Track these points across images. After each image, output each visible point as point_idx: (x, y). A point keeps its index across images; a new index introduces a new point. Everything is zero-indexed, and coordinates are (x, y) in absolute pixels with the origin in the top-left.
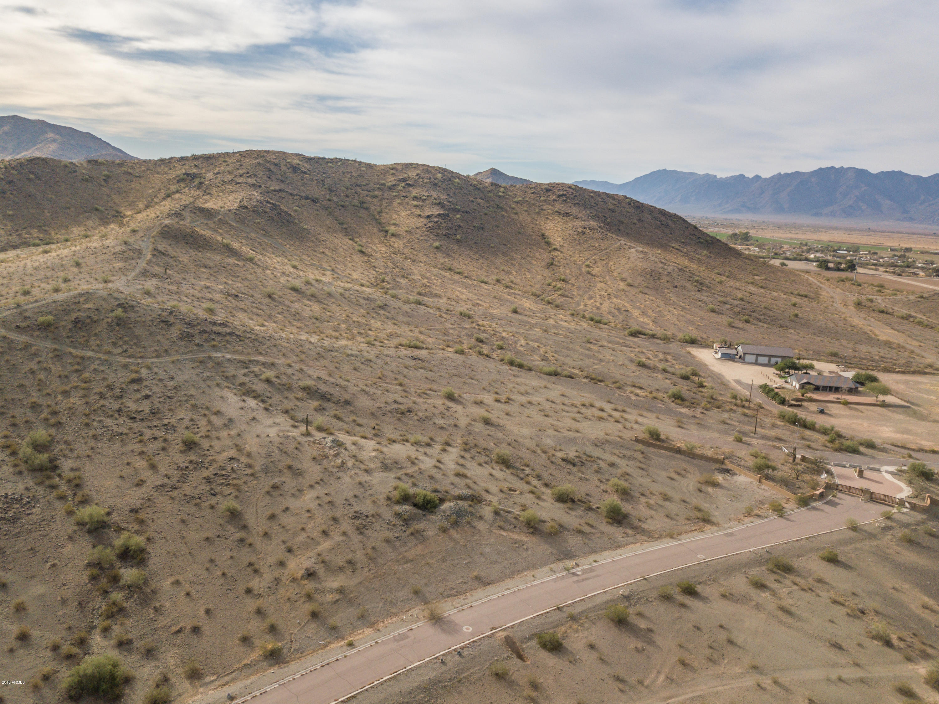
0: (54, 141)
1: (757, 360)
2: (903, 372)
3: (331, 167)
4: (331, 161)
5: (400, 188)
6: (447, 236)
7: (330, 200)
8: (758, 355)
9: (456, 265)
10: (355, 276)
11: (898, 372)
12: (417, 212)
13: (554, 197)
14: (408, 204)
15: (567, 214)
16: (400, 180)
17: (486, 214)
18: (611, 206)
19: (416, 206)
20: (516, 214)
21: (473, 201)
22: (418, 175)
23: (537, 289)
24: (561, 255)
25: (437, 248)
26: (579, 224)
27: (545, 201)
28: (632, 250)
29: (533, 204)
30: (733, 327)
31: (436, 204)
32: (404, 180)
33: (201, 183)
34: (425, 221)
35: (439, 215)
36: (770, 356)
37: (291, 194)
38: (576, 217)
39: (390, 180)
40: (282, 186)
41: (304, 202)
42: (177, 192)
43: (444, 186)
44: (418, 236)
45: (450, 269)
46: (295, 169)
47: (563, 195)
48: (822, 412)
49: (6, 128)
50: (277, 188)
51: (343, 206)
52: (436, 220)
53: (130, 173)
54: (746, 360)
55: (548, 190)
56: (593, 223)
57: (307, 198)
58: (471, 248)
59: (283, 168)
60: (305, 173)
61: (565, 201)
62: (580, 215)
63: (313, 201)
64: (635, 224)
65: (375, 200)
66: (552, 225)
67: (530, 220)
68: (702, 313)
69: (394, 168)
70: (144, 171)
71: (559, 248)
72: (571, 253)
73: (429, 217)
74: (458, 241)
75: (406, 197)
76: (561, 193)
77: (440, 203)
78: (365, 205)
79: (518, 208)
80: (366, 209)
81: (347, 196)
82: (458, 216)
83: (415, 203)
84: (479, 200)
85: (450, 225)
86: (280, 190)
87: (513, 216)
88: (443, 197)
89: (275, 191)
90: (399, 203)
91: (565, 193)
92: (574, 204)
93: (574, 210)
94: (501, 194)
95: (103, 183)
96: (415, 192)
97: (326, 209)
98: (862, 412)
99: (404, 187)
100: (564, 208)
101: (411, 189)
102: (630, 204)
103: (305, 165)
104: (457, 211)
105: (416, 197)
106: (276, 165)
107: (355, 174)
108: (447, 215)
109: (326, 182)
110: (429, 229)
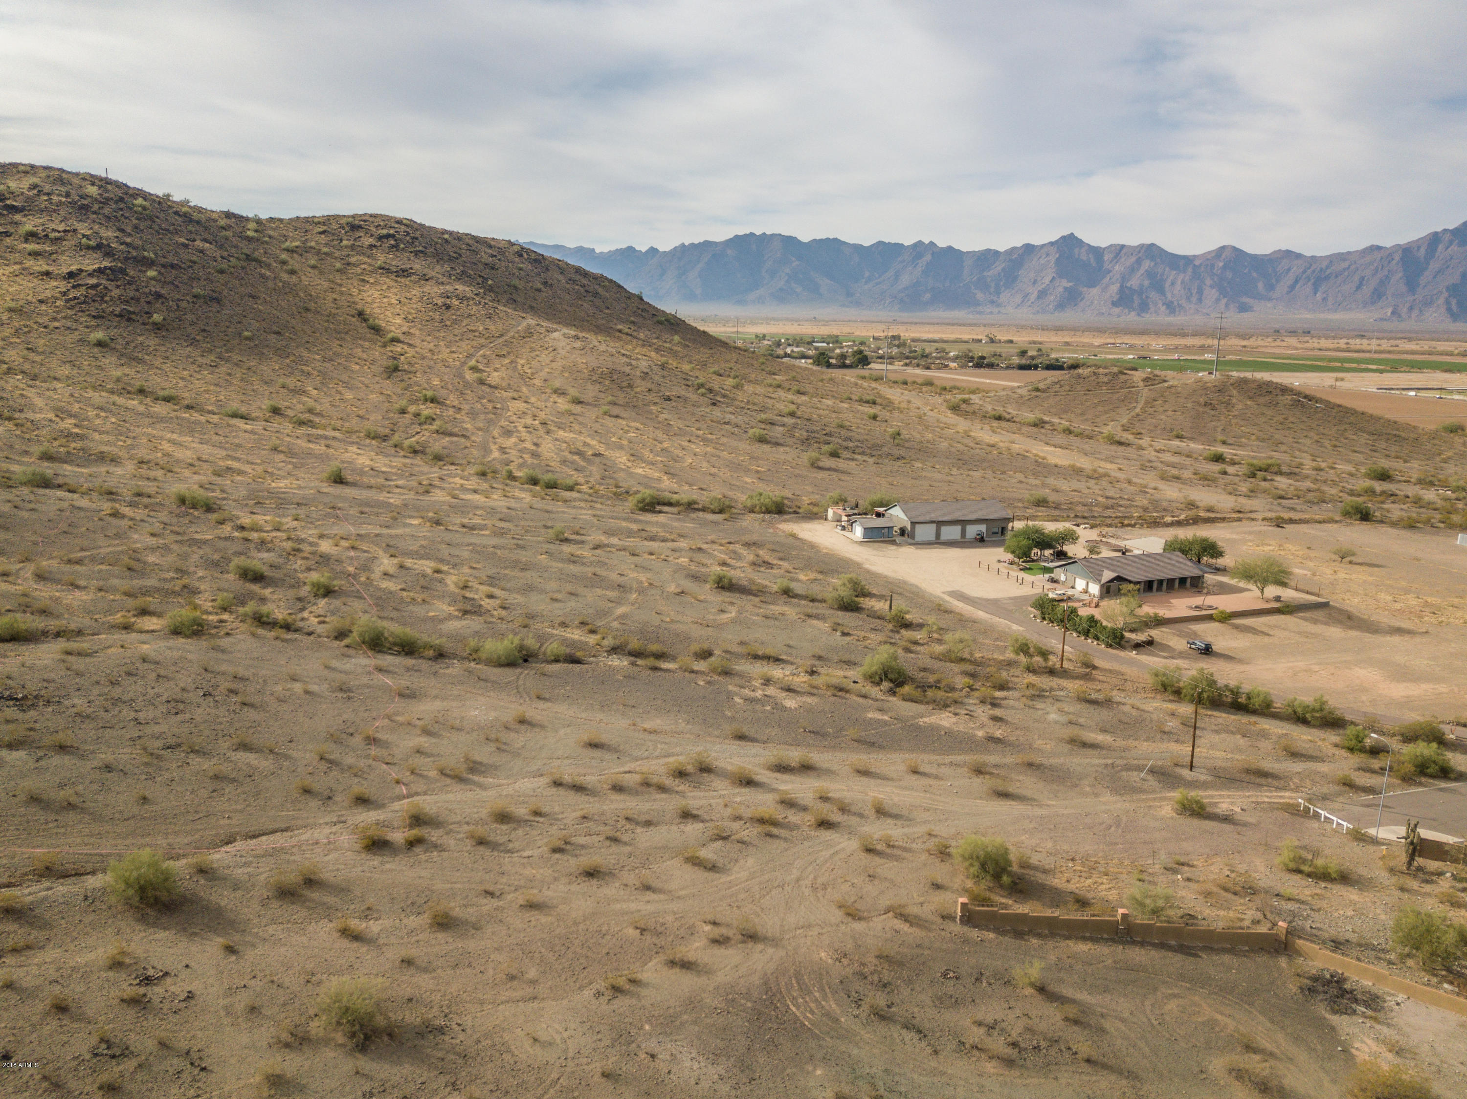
1: (938, 535)
6: (126, 317)
8: (940, 524)
9: (156, 381)
12: (41, 265)
13: (369, 241)
14: (12, 249)
15: (404, 273)
17: (221, 272)
18: (486, 259)
19: (35, 254)
20: (292, 272)
21: (186, 246)
22: (34, 186)
23: (376, 421)
24: (411, 352)
25: (100, 344)
26: (433, 290)
27: (352, 247)
28: (556, 335)
29: (325, 254)
30: (820, 468)
31: (88, 248)
34: (63, 286)
35: (100, 271)
36: (964, 523)
38: (425, 278)
43: (107, 211)
44: (44, 320)
45: (141, 391)
47: (388, 236)
48: (1207, 651)
52: (93, 281)
54: (918, 537)
55: (354, 227)
56: (462, 288)
58: (193, 342)
61: (396, 246)
62: (431, 273)
64: (539, 290)
66: (376, 294)
67: (326, 285)
71: (402, 337)
72: (431, 346)
73: (71, 275)
74: (158, 327)
75: (7, 234)
76: (385, 232)
77: (99, 247)
79: (295, 262)
82: (151, 273)
83: (31, 247)
84: (199, 244)
85: (132, 293)
87: (285, 276)
88: (108, 234)
91: (392, 232)
92: (416, 253)
93: (418, 265)
94: (250, 233)
98: (1268, 634)
100: (396, 261)
101: (18, 217)
102: (521, 255)
104: (147, 263)
105: (32, 235)
108: (122, 272)
110: (74, 302)
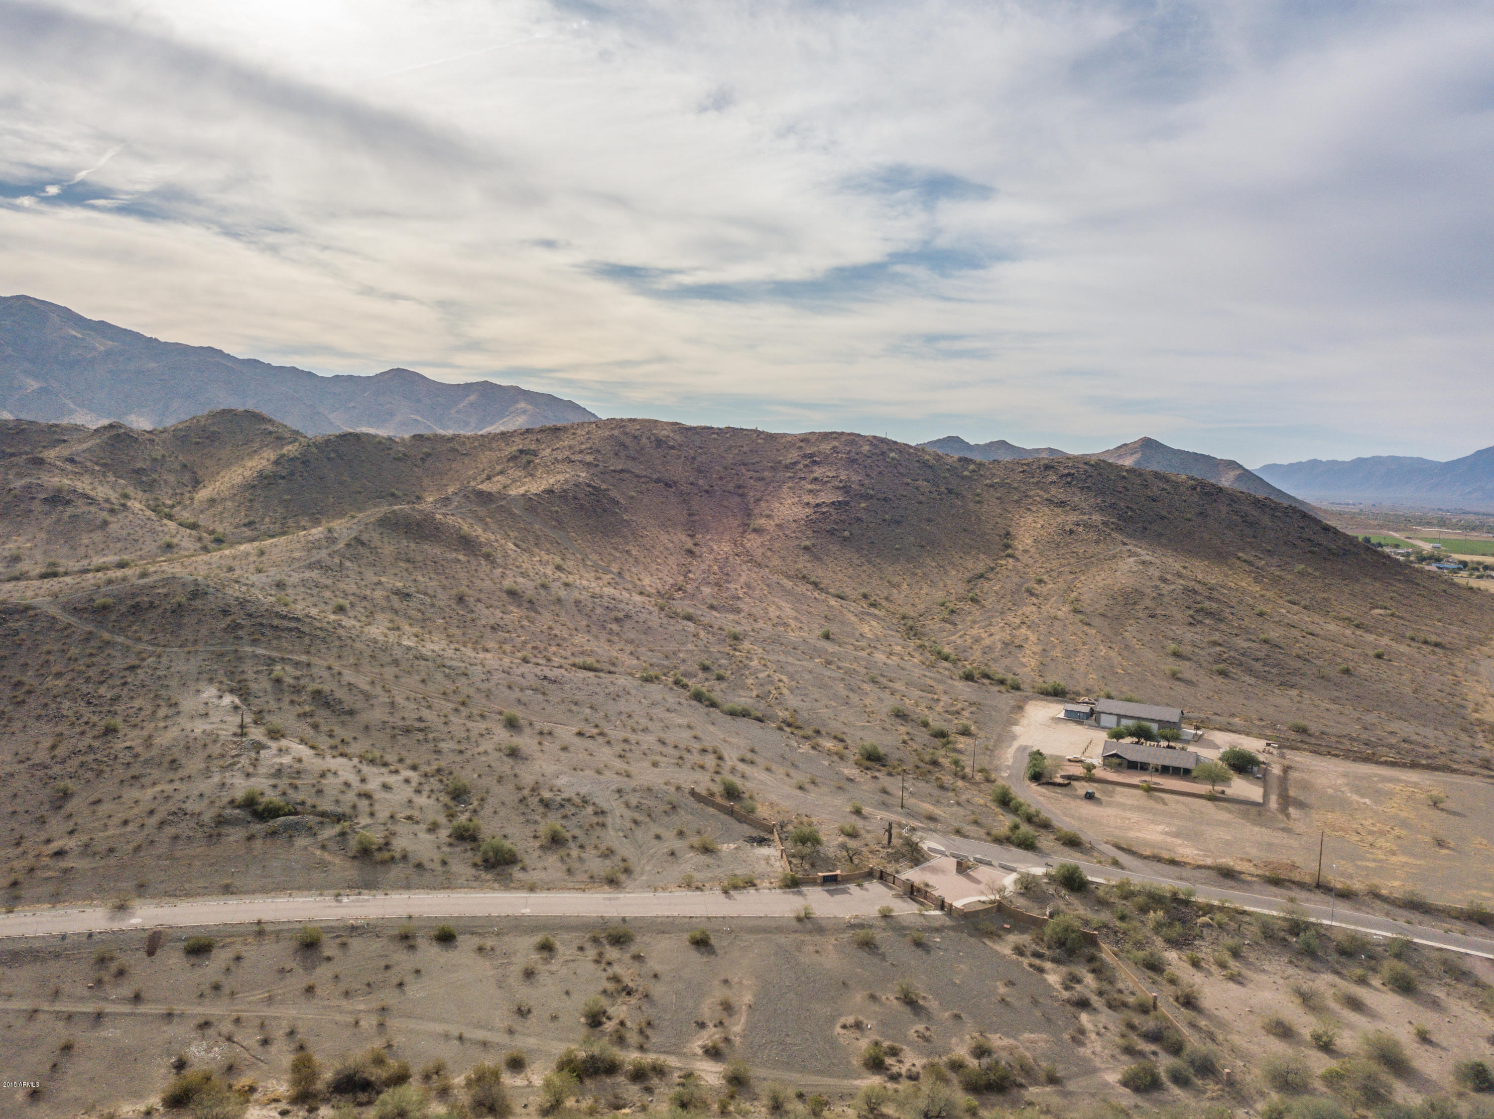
1: (1115, 725)
3: (715, 439)
4: (720, 431)
5: (801, 466)
6: (831, 532)
7: (692, 484)
8: (1120, 716)
9: (818, 572)
12: (807, 498)
13: (1054, 478)
14: (801, 488)
15: (1062, 504)
16: (805, 456)
17: (920, 503)
18: (1154, 491)
19: (810, 491)
20: (978, 502)
21: (908, 484)
22: (834, 448)
24: (1010, 565)
25: (806, 548)
26: (1073, 517)
27: (1038, 483)
28: (1132, 559)
29: (1015, 489)
31: (838, 488)
32: (811, 456)
33: (529, 462)
34: (810, 511)
35: (833, 503)
37: (637, 476)
38: (1074, 509)
39: (793, 455)
40: (630, 465)
41: (651, 486)
42: (501, 473)
43: (867, 462)
44: (788, 533)
45: (804, 578)
46: (659, 443)
47: (1069, 475)
50: (619, 468)
51: (707, 492)
52: (826, 509)
53: (457, 450)
55: (1047, 467)
56: (1097, 518)
57: (658, 481)
58: (859, 550)
59: (644, 440)
60: (673, 448)
61: (1069, 483)
62: (1083, 505)
63: (667, 484)
64: (1189, 520)
65: (760, 483)
66: (1030, 519)
67: (999, 511)
69: (805, 439)
70: (475, 448)
71: (1017, 553)
72: (1031, 561)
73: (817, 505)
74: (845, 539)
75: (804, 479)
76: (1066, 471)
77: (844, 487)
78: (741, 491)
79: (987, 495)
80: (742, 495)
81: (721, 479)
82: (865, 505)
83: (809, 487)
84: (920, 483)
85: (843, 518)
86: (622, 471)
87: (971, 505)
88: (857, 478)
89: (614, 471)
90: (790, 488)
91: (1074, 471)
92: (1082, 489)
93: (1077, 498)
95: (419, 462)
96: (818, 472)
97: (682, 494)
99: (806, 466)
100: (1062, 495)
101: (815, 468)
102: (1195, 489)
103: (677, 437)
104: (866, 497)
105: (816, 479)
106: (635, 437)
107: (745, 449)
108: (847, 503)
109: (699, 459)
110: (809, 522)
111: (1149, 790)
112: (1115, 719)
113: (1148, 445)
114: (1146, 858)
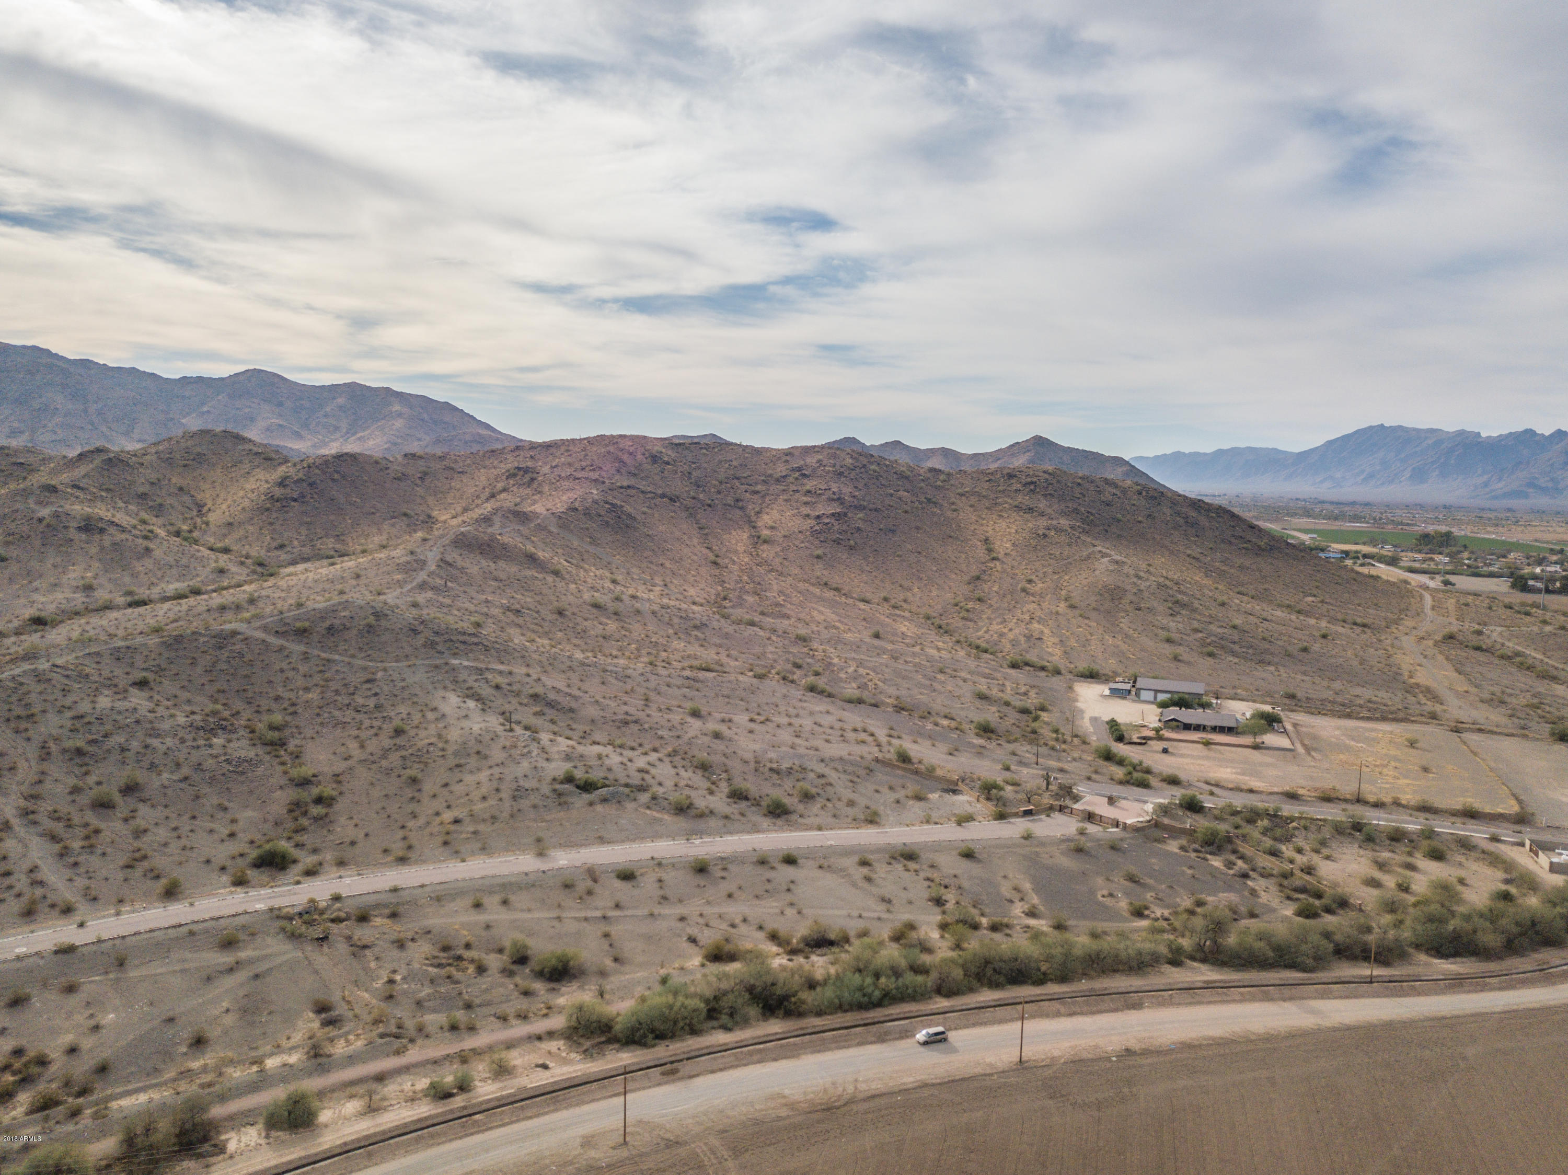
0: (400, 415)
1: (1155, 698)
2: (1369, 719)
5: (791, 479)
6: (837, 542)
7: (694, 498)
8: (1156, 691)
9: (836, 579)
10: (692, 592)
11: (1362, 718)
12: (805, 510)
13: (1018, 486)
14: (797, 501)
15: (1031, 510)
16: (793, 470)
17: (906, 512)
18: (1107, 497)
19: (806, 503)
20: (955, 510)
21: (892, 495)
22: (819, 461)
24: (999, 567)
25: (818, 557)
26: (1043, 522)
27: (1004, 491)
28: (1105, 560)
29: (985, 496)
31: (833, 500)
32: (799, 469)
33: (533, 479)
34: (812, 522)
35: (833, 515)
36: (1173, 693)
37: (643, 492)
38: (1042, 514)
39: (781, 469)
40: (632, 481)
41: (658, 501)
42: (504, 490)
43: (853, 475)
44: (797, 543)
45: (826, 584)
46: (655, 459)
47: (1032, 483)
48: (1165, 751)
49: (341, 401)
50: (625, 484)
51: (709, 506)
52: (827, 521)
53: (452, 469)
54: (1142, 698)
56: (1064, 522)
57: (663, 496)
58: (866, 558)
59: (640, 457)
60: (668, 463)
61: (1033, 491)
62: (1049, 511)
63: (671, 499)
64: (1140, 522)
65: (756, 497)
66: (1004, 526)
67: (974, 518)
68: (1149, 643)
69: (789, 453)
70: (469, 465)
71: (1001, 556)
72: (1015, 564)
73: (818, 517)
74: (851, 548)
75: (797, 491)
76: (1029, 480)
77: (839, 499)
78: (740, 504)
79: (961, 503)
80: (741, 508)
81: (719, 492)
82: (861, 515)
83: (805, 499)
84: (901, 493)
85: (844, 528)
86: (629, 487)
87: (949, 514)
88: (847, 490)
89: (621, 487)
90: (786, 500)
91: (1035, 480)
92: (1045, 496)
93: (1043, 505)
94: (939, 483)
95: (418, 482)
96: (810, 484)
97: (687, 509)
98: (1221, 753)
99: (797, 479)
100: (1028, 502)
101: (806, 481)
102: (1140, 493)
103: (669, 452)
104: (861, 508)
105: (809, 492)
106: (631, 454)
107: (735, 463)
108: (845, 515)
109: (694, 474)
110: (814, 533)
111: (1207, 744)
112: (1152, 693)
113: (1040, 442)
114: (1231, 789)
